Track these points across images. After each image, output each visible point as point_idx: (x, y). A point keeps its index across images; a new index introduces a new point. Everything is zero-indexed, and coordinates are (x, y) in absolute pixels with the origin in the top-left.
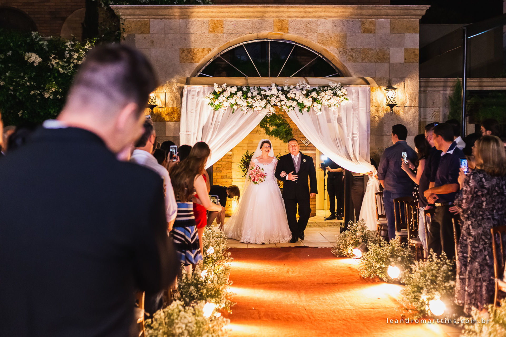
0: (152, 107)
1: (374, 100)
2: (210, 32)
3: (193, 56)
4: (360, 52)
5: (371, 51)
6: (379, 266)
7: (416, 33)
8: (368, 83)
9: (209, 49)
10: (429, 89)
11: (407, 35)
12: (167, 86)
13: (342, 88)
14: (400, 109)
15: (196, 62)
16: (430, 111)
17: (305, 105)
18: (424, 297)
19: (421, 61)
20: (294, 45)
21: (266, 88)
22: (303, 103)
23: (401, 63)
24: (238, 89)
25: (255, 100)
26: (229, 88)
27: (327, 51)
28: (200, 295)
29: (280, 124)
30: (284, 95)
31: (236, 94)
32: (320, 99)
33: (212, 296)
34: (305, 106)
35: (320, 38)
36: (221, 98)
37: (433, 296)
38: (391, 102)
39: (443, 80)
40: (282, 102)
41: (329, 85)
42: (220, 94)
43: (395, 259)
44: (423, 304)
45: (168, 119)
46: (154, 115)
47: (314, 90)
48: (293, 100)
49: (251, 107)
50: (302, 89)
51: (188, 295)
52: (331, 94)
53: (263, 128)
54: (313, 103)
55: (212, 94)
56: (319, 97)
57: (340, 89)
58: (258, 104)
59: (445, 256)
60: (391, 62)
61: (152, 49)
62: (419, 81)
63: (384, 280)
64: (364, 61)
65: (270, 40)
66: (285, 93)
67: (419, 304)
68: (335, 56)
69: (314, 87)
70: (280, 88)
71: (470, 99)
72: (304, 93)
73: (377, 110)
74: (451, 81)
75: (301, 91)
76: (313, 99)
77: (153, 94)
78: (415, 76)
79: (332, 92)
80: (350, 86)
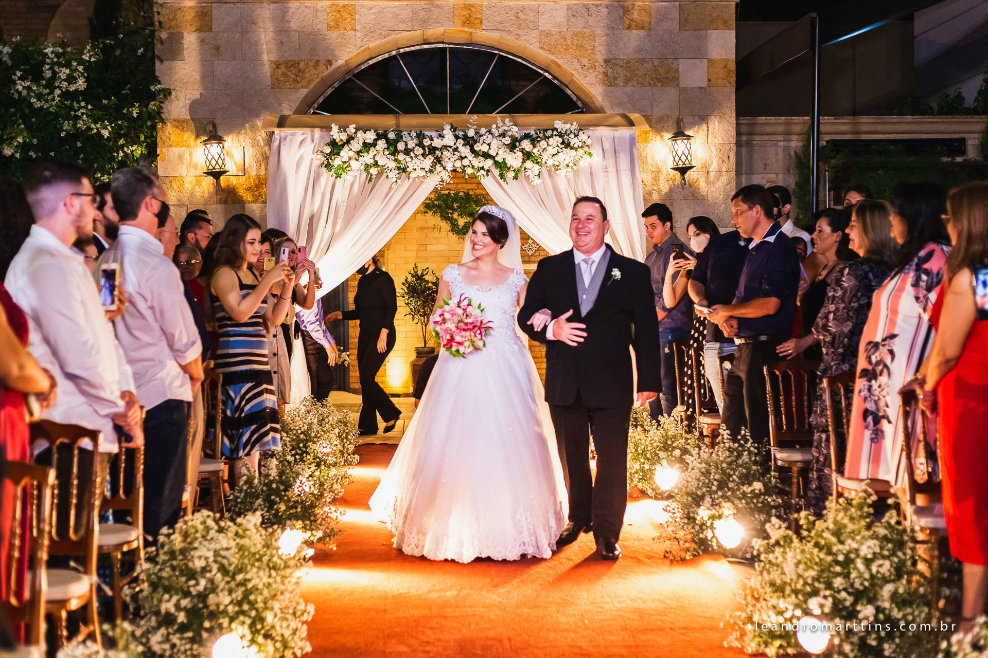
0: (216, 175)
1: (649, 159)
2: (329, 28)
3: (297, 76)
4: (621, 66)
5: (642, 65)
6: (638, 468)
7: (729, 29)
8: (631, 124)
9: (329, 61)
10: (756, 138)
11: (713, 34)
12: (246, 133)
13: (581, 133)
14: (699, 177)
17: (508, 166)
18: (704, 513)
20: (498, 54)
21: (434, 134)
22: (504, 162)
23: (700, 88)
24: (378, 135)
25: (412, 158)
26: (360, 134)
27: (559, 66)
30: (468, 147)
31: (374, 145)
32: (537, 154)
33: (296, 517)
34: (509, 168)
35: (544, 39)
36: (345, 153)
37: (720, 511)
38: (680, 163)
39: (783, 122)
40: (464, 161)
41: (556, 126)
42: (343, 146)
43: (669, 453)
44: (703, 527)
45: (249, 199)
46: (223, 190)
47: (526, 136)
48: (486, 156)
49: (404, 170)
50: (503, 135)
52: (559, 145)
53: (446, 220)
54: (523, 162)
55: (329, 145)
56: (535, 151)
57: (576, 136)
58: (419, 164)
59: (749, 438)
60: (682, 85)
61: (216, 62)
62: (737, 123)
63: (649, 493)
64: (630, 84)
65: (450, 46)
66: (470, 142)
67: (697, 528)
68: (573, 75)
69: (527, 132)
70: (461, 134)
71: (835, 157)
72: (507, 143)
73: (656, 180)
74: (799, 123)
75: (501, 138)
76: (524, 154)
77: (219, 150)
78: (729, 113)
79: (560, 140)
80: (598, 128)
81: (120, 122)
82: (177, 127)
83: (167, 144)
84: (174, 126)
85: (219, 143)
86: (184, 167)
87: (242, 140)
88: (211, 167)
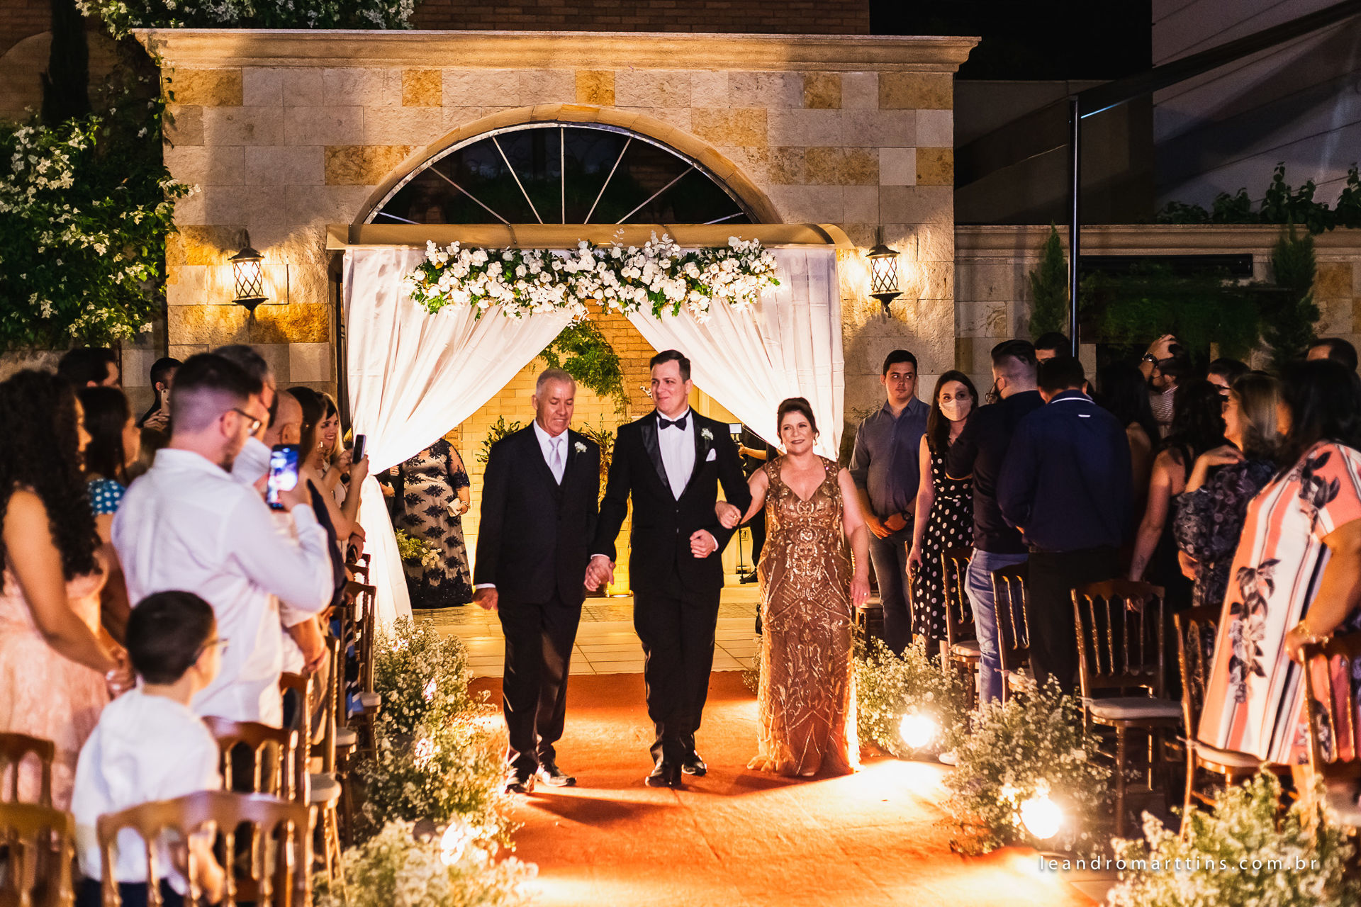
0: (251, 304)
2: (406, 102)
3: (361, 167)
4: (802, 157)
5: (830, 155)
6: (878, 717)
7: (945, 108)
8: (828, 240)
9: (405, 147)
10: (980, 253)
11: (924, 115)
12: (290, 246)
13: (764, 253)
14: (907, 306)
15: (369, 183)
16: (983, 310)
17: (667, 297)
18: (1008, 792)
19: (959, 182)
20: (628, 137)
21: (565, 254)
22: (661, 292)
23: (907, 187)
24: (489, 255)
25: (536, 287)
26: (465, 254)
27: (716, 155)
28: (431, 806)
29: (588, 345)
30: (612, 272)
31: (484, 269)
32: (706, 282)
33: (462, 808)
34: (668, 300)
35: (698, 120)
36: (446, 281)
37: (1030, 789)
38: (883, 288)
39: (1015, 232)
40: (607, 291)
41: (730, 244)
42: (442, 270)
43: (919, 697)
44: (1005, 810)
45: (295, 337)
46: (259, 325)
47: (690, 258)
48: (637, 284)
49: (525, 303)
50: (659, 256)
51: (400, 805)
52: (736, 270)
54: (688, 292)
55: (422, 269)
56: (703, 277)
57: (758, 257)
58: (546, 294)
59: (1057, 687)
60: (882, 183)
61: (248, 149)
62: (955, 234)
63: (891, 752)
64: (814, 181)
65: (565, 126)
66: (615, 266)
67: (996, 811)
68: (737, 168)
69: (691, 251)
70: (602, 254)
72: (665, 267)
73: (849, 310)
74: (1035, 234)
75: (656, 260)
76: (688, 282)
77: (255, 270)
78: (944, 220)
79: (737, 263)
80: (785, 246)
81: (116, 231)
82: (194, 237)
83: (180, 261)
84: (189, 236)
85: (254, 261)
86: (205, 292)
87: (284, 255)
88: (243, 294)
